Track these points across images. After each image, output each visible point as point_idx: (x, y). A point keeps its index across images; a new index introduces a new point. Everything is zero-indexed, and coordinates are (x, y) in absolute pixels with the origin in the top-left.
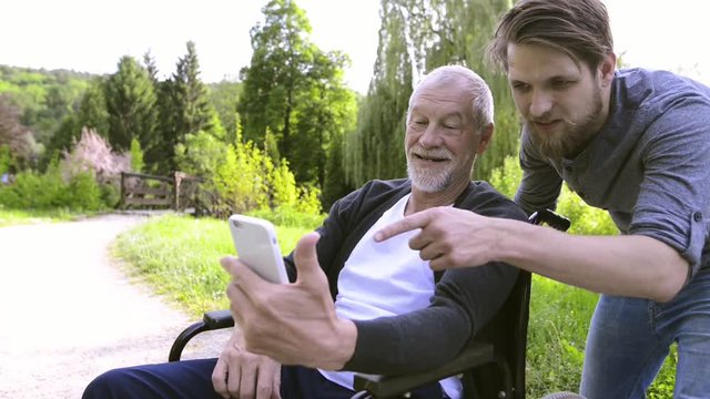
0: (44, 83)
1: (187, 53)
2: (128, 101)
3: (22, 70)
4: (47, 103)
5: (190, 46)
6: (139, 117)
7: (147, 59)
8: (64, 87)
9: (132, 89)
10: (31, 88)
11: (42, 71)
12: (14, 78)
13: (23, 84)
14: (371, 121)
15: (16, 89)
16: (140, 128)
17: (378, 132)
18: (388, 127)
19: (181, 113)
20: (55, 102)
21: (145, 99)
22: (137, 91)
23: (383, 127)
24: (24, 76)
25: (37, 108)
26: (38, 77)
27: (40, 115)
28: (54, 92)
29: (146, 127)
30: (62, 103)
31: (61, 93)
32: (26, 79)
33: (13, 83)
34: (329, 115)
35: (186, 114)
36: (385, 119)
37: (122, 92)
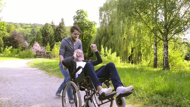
0: (31, 28)
1: (62, 21)
2: (47, 34)
3: (26, 24)
4: (31, 33)
5: (62, 20)
6: (50, 38)
7: (52, 23)
8: (35, 29)
9: (48, 31)
10: (28, 29)
11: (30, 24)
12: (23, 27)
13: (26, 28)
14: (96, 39)
15: (24, 29)
16: (50, 40)
17: (98, 41)
18: (100, 40)
19: (60, 36)
20: (33, 32)
21: (51, 33)
22: (49, 31)
23: (99, 40)
24: (26, 26)
25: (29, 34)
26: (29, 26)
27: (30, 36)
28: (33, 30)
29: (51, 40)
30: (35, 33)
31: (35, 30)
32: (26, 27)
33: (23, 28)
34: (91, 37)
35: (61, 36)
36: (100, 38)
37: (46, 32)
